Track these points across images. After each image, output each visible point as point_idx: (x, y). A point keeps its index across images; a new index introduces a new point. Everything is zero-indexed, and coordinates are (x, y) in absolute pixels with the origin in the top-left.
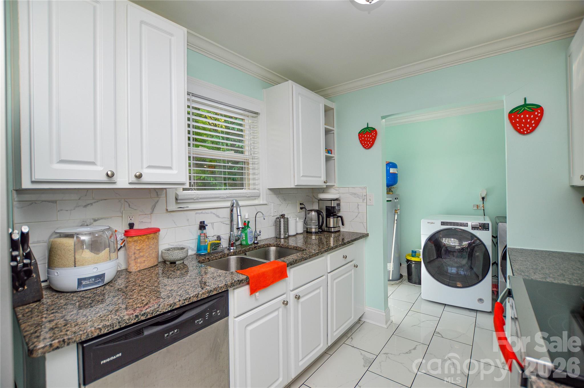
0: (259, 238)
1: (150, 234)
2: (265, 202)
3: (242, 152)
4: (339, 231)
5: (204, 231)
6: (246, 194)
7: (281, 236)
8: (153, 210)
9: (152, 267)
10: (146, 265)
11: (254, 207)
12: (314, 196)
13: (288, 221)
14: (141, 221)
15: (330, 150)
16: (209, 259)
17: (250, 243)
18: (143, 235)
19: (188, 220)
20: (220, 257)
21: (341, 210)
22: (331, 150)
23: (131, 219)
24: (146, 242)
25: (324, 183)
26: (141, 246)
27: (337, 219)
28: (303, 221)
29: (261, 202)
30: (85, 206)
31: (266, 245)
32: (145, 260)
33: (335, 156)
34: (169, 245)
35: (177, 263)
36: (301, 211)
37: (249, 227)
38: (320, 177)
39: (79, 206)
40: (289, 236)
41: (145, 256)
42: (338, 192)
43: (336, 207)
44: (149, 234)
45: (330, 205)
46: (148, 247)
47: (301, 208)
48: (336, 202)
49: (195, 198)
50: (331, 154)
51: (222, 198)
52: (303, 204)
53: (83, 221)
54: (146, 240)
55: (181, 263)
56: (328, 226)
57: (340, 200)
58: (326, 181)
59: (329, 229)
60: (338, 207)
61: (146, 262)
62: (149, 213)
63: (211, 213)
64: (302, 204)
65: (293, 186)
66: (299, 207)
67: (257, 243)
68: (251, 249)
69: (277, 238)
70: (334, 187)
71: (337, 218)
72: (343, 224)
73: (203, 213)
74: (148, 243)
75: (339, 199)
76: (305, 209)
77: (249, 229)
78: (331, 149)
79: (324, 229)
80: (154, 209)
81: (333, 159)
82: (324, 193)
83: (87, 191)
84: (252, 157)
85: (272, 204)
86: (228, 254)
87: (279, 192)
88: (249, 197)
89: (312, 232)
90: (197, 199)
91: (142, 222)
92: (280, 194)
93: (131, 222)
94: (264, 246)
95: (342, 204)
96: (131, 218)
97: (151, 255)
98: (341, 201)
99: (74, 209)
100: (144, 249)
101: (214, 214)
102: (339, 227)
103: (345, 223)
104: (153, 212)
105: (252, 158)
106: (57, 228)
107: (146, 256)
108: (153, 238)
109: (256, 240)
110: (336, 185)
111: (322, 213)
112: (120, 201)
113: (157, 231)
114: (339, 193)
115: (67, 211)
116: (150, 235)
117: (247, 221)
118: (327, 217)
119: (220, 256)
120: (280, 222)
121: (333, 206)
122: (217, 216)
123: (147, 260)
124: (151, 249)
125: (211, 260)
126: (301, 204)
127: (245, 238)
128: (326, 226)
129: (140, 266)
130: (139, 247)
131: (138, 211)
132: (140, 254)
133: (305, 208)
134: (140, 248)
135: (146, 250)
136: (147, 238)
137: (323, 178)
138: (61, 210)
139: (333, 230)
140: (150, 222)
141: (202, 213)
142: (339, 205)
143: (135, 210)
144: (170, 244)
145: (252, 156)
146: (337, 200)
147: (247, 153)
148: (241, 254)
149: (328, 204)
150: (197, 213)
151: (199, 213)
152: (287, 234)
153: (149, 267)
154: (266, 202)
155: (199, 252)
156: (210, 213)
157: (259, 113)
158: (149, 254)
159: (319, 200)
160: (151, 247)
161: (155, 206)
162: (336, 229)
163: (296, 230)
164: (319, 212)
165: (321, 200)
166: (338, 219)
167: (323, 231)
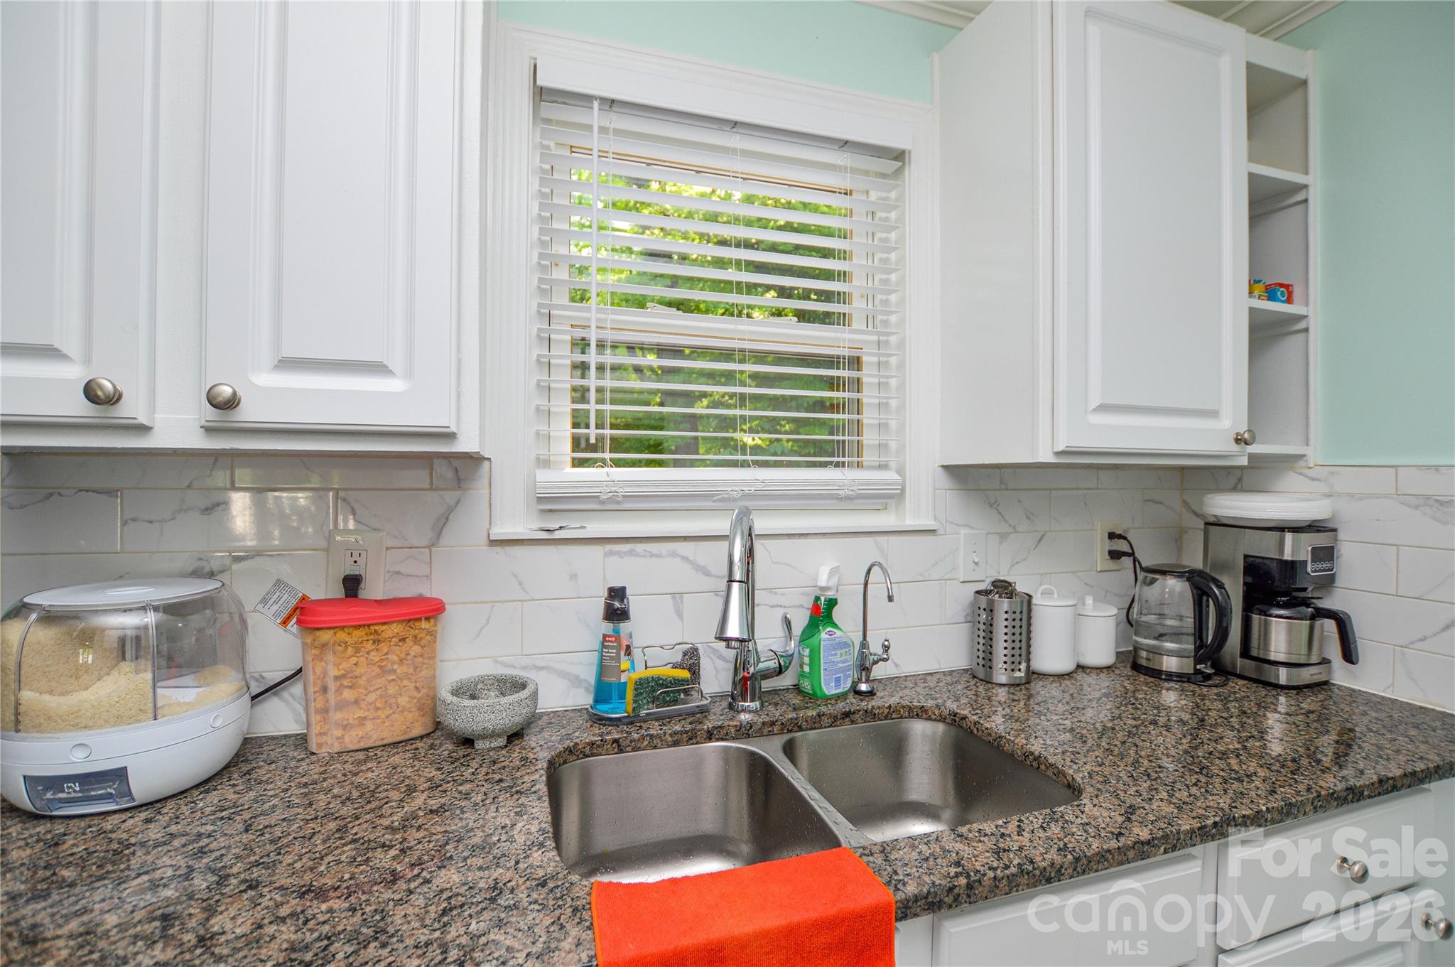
0: (879, 671)
1: (385, 624)
2: (926, 522)
3: (842, 319)
4: (1325, 684)
5: (624, 627)
6: (833, 485)
7: (992, 673)
8: (440, 534)
9: (395, 745)
10: (370, 738)
11: (869, 540)
12: (1185, 503)
13: (1030, 611)
14: (397, 568)
15: (1281, 285)
16: (619, 746)
17: (829, 689)
18: (351, 626)
19: (576, 575)
20: (670, 739)
21: (1339, 582)
22: (1287, 287)
23: (355, 562)
24: (368, 653)
25: (1238, 441)
26: (345, 665)
27: (1312, 629)
28: (1114, 611)
29: (910, 522)
30: (207, 509)
31: (904, 707)
32: (363, 715)
33: (1311, 314)
34: (496, 662)
35: (479, 745)
36: (1111, 565)
37: (836, 626)
38: (1214, 414)
39: (188, 509)
40: (1033, 675)
41: (363, 704)
42: (1326, 490)
43: (1305, 562)
44: (379, 624)
45: (1274, 555)
46: (377, 670)
47: (1115, 555)
48: (1309, 542)
49: (604, 497)
50: (1289, 300)
51: (723, 500)
52: (1125, 538)
53: (200, 559)
54: (369, 646)
55: (492, 745)
56: (1254, 653)
57: (1334, 530)
58: (1249, 431)
59: (1259, 670)
60: (1320, 566)
61: (369, 726)
62: (424, 542)
63: (674, 554)
64: (1120, 537)
65: (1046, 456)
66: (1101, 546)
67: (871, 693)
68: (825, 720)
69: (974, 677)
70: (1302, 463)
71: (1313, 618)
72: (1349, 655)
73: (638, 555)
74: (375, 657)
75: (1330, 525)
76: (1135, 560)
77: (830, 633)
78: (1286, 282)
79: (1234, 665)
80: (442, 528)
81: (1302, 325)
82: (1243, 490)
83: (216, 460)
84: (875, 338)
85: (962, 532)
86: (708, 732)
87: (1001, 482)
88: (848, 498)
89: (1160, 672)
90: (610, 500)
91: (398, 573)
92: (1007, 489)
93: (351, 570)
94: (891, 713)
95: (1348, 552)
96: (356, 557)
97: (393, 701)
98: (1342, 535)
99: (173, 519)
100: (361, 676)
101: (685, 559)
102: (1325, 662)
103: (1364, 646)
104: (438, 538)
105: (879, 342)
106: (121, 577)
107: (371, 704)
108: (403, 640)
109: (867, 681)
110: (1314, 454)
111: (1221, 586)
112: (320, 497)
113: (433, 609)
114: (1329, 496)
115: (151, 522)
116: (383, 628)
117: (823, 599)
118: (1248, 608)
119: (671, 735)
120: (991, 610)
121: (1288, 556)
122: (697, 570)
123: (374, 718)
124: (393, 677)
125: (628, 749)
126: (1112, 536)
127: (810, 665)
128: (1245, 652)
129: (343, 735)
130: (339, 670)
131: (385, 533)
132: (341, 693)
133: (1132, 554)
134: (342, 672)
135: (368, 681)
136: (372, 637)
137: (1233, 418)
138: (134, 520)
139: (1283, 676)
140: (427, 576)
141: (631, 553)
142: (1326, 554)
143: (375, 530)
144: (499, 659)
145: (879, 334)
146: (1313, 527)
147: (858, 324)
148: (775, 737)
149: (1264, 547)
150: (611, 553)
151: (619, 554)
152: (1023, 667)
153: (385, 742)
154: (933, 523)
155: (603, 708)
156: (670, 555)
157: (910, 152)
158: (381, 696)
159: (1207, 524)
160: (394, 671)
161: (447, 519)
162: (1306, 675)
163: (1075, 650)
164: (1201, 584)
165: (1218, 523)
166: (1318, 623)
167: (1224, 672)
